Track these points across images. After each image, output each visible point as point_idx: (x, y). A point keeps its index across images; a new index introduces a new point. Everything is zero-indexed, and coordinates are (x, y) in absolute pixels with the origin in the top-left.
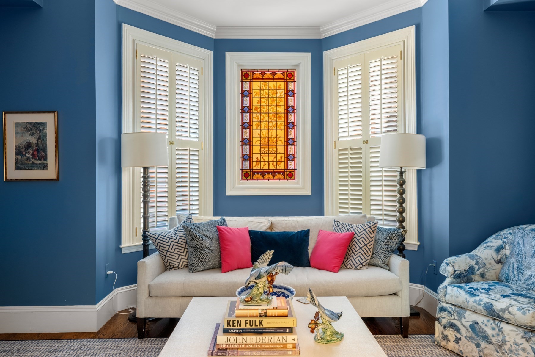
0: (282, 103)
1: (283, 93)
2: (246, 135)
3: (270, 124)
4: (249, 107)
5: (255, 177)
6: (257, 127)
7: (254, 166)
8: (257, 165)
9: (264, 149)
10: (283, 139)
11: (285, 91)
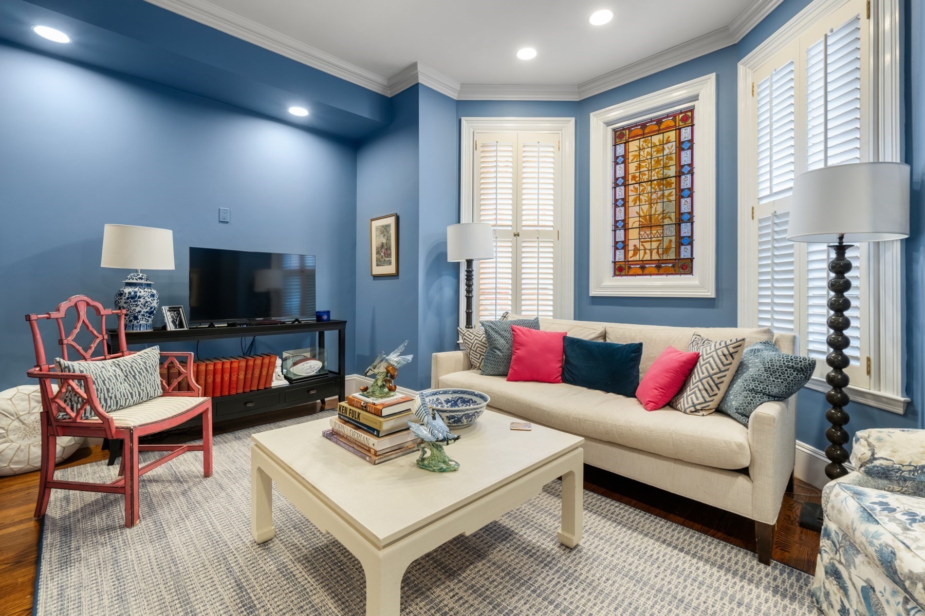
0: (673, 162)
1: (674, 148)
2: (621, 216)
3: (654, 196)
4: (625, 178)
5: (631, 272)
6: (635, 203)
7: (631, 257)
8: (634, 255)
9: (645, 232)
10: (673, 216)
11: (678, 144)
